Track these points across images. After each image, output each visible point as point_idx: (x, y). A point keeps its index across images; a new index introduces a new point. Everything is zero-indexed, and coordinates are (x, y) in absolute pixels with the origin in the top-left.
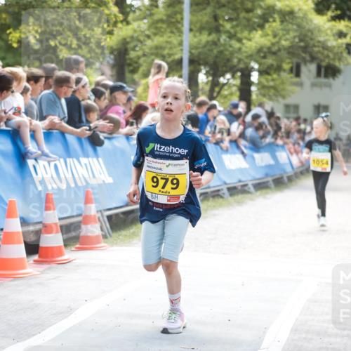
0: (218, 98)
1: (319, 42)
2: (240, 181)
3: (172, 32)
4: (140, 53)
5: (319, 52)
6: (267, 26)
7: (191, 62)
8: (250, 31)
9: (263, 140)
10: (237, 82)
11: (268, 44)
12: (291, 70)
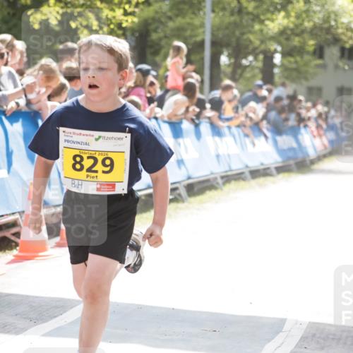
0: (241, 81)
1: (343, 23)
2: (262, 164)
3: (194, 13)
4: (162, 35)
5: (343, 34)
6: (290, 7)
7: (214, 44)
8: (273, 13)
9: (285, 124)
10: (260, 64)
11: (291, 26)
12: (314, 52)
